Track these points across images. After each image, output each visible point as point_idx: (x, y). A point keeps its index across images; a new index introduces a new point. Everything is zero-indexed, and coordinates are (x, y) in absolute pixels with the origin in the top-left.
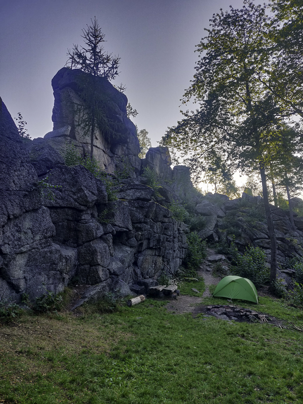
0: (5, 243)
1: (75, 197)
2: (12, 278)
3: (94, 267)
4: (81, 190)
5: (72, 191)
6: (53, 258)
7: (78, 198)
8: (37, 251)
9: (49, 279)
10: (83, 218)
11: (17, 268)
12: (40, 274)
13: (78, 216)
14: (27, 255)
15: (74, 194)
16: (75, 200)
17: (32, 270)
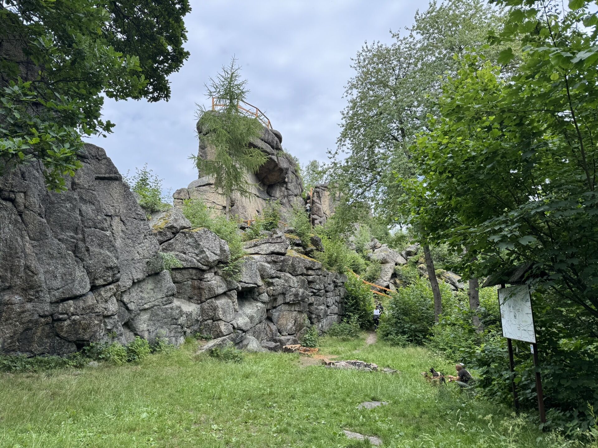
0: (131, 302)
1: (198, 258)
2: (137, 330)
3: (216, 322)
4: (202, 252)
5: (195, 253)
6: (174, 313)
7: (201, 259)
8: (158, 308)
9: (170, 332)
10: (205, 276)
11: (142, 322)
12: (162, 327)
13: (201, 275)
14: (150, 311)
15: (197, 255)
16: (198, 261)
17: (155, 324)
